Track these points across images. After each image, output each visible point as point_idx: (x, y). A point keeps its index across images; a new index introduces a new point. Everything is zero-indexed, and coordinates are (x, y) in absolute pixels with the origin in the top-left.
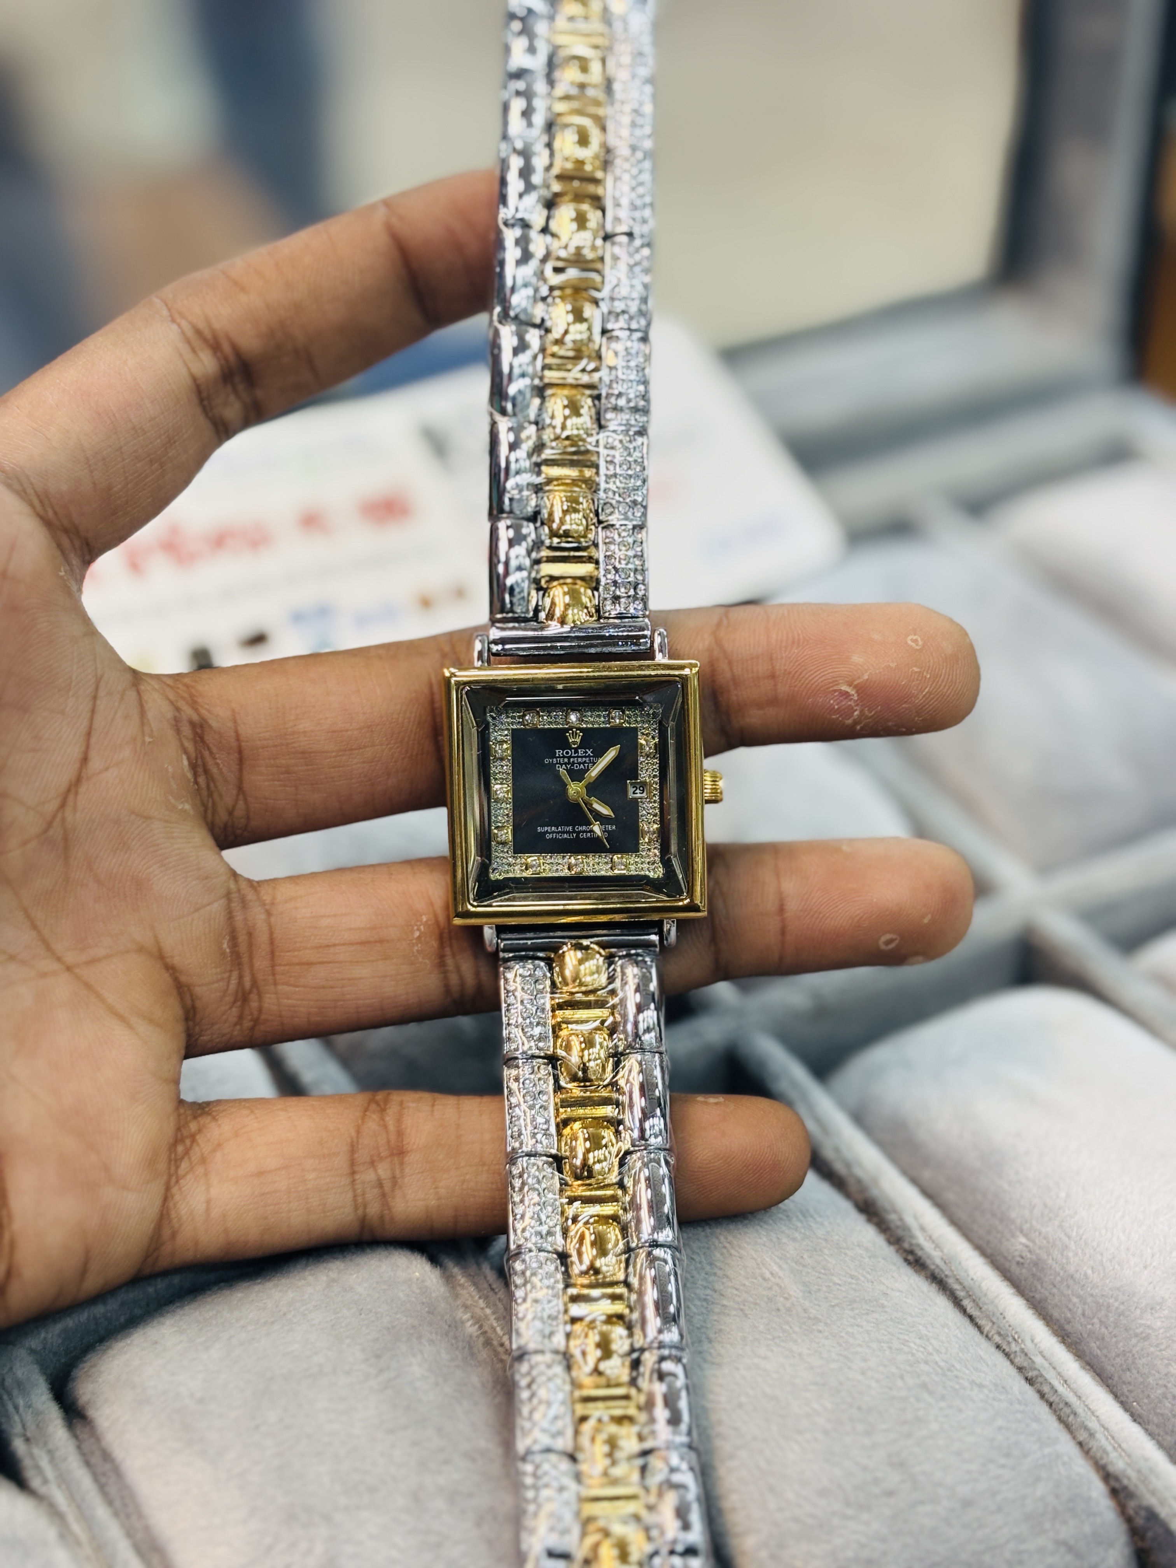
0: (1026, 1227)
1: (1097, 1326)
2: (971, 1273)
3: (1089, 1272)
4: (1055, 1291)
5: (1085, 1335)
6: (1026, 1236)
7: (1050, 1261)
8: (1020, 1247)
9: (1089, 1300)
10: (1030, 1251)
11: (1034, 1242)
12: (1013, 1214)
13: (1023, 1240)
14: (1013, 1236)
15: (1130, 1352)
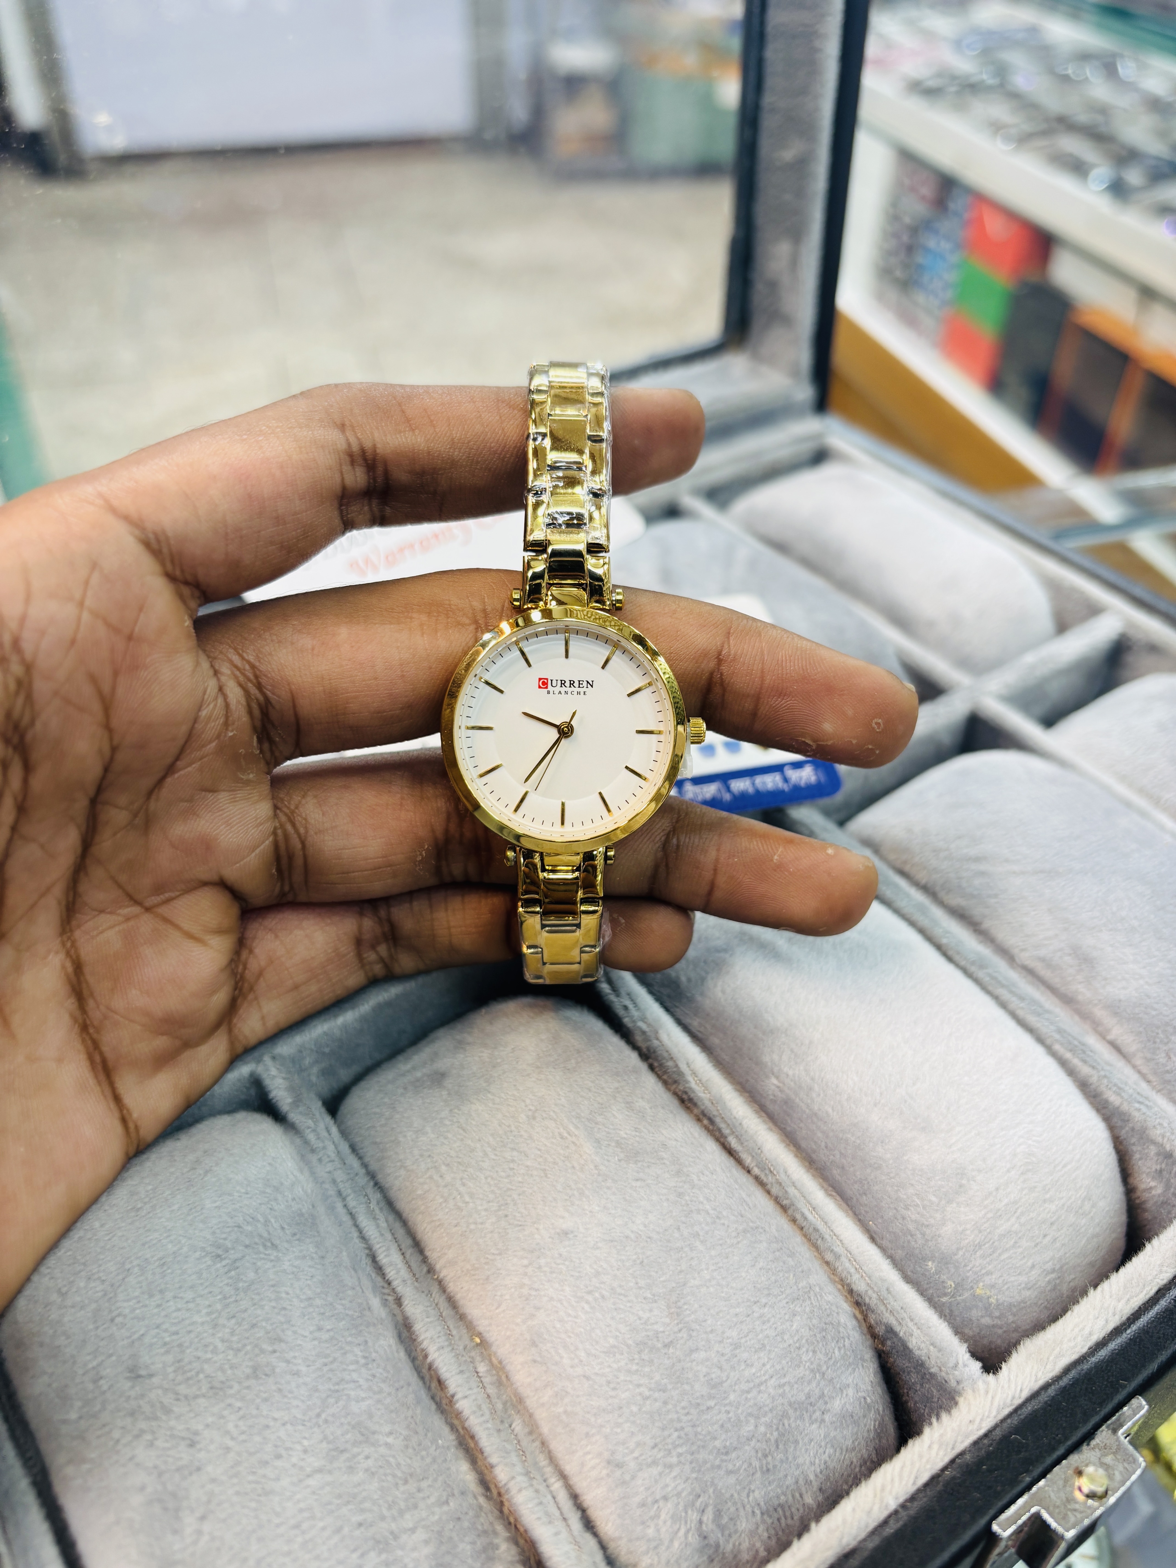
0: (776, 1069)
1: (838, 1156)
2: (734, 1112)
3: (830, 1111)
4: (802, 1125)
5: (828, 1164)
6: (777, 1078)
7: (797, 1100)
8: (773, 1087)
9: (831, 1134)
10: (781, 1091)
11: (784, 1084)
12: (766, 1059)
13: (774, 1081)
14: (767, 1077)
15: (866, 1179)
